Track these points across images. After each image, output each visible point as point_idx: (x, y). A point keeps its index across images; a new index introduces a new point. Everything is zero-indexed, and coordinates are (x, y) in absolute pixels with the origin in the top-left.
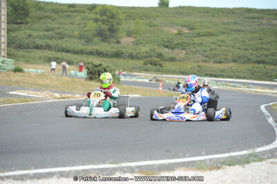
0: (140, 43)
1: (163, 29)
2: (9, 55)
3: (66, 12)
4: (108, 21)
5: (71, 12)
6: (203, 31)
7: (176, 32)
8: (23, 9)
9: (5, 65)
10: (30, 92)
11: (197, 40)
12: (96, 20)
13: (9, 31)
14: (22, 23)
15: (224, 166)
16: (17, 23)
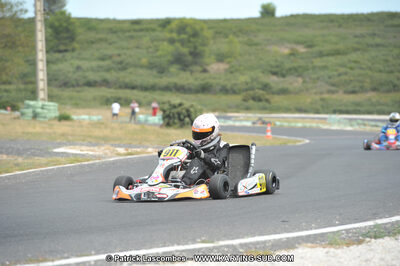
0: (237, 70)
1: (268, 48)
2: (51, 98)
3: (129, 31)
4: (189, 41)
5: (135, 30)
6: (327, 48)
7: (286, 51)
8: (67, 30)
9: (45, 111)
10: (84, 148)
11: (318, 62)
12: (172, 41)
13: (48, 62)
14: (66, 51)
15: (368, 239)
16: (60, 51)
